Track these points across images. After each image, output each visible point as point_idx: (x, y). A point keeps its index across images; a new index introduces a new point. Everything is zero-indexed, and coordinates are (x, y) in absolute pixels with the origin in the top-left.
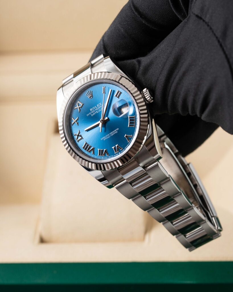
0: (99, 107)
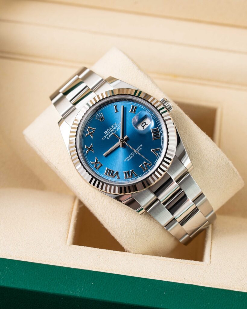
0: (114, 128)
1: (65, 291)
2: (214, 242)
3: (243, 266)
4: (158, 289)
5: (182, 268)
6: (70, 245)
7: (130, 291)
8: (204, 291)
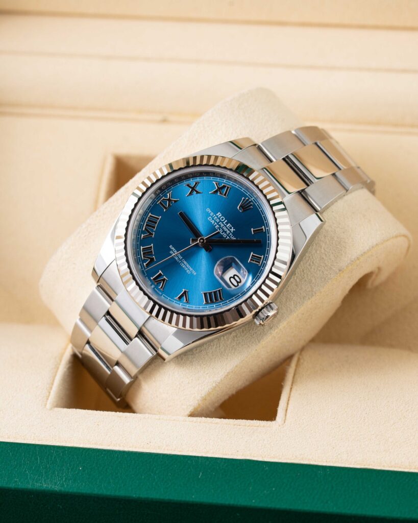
0: (227, 228)
1: (35, 484)
2: (295, 388)
3: (339, 424)
4: (189, 470)
5: (235, 434)
6: (51, 409)
7: (143, 477)
8: (267, 468)
